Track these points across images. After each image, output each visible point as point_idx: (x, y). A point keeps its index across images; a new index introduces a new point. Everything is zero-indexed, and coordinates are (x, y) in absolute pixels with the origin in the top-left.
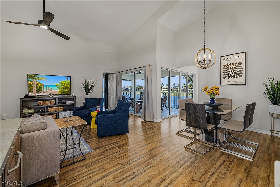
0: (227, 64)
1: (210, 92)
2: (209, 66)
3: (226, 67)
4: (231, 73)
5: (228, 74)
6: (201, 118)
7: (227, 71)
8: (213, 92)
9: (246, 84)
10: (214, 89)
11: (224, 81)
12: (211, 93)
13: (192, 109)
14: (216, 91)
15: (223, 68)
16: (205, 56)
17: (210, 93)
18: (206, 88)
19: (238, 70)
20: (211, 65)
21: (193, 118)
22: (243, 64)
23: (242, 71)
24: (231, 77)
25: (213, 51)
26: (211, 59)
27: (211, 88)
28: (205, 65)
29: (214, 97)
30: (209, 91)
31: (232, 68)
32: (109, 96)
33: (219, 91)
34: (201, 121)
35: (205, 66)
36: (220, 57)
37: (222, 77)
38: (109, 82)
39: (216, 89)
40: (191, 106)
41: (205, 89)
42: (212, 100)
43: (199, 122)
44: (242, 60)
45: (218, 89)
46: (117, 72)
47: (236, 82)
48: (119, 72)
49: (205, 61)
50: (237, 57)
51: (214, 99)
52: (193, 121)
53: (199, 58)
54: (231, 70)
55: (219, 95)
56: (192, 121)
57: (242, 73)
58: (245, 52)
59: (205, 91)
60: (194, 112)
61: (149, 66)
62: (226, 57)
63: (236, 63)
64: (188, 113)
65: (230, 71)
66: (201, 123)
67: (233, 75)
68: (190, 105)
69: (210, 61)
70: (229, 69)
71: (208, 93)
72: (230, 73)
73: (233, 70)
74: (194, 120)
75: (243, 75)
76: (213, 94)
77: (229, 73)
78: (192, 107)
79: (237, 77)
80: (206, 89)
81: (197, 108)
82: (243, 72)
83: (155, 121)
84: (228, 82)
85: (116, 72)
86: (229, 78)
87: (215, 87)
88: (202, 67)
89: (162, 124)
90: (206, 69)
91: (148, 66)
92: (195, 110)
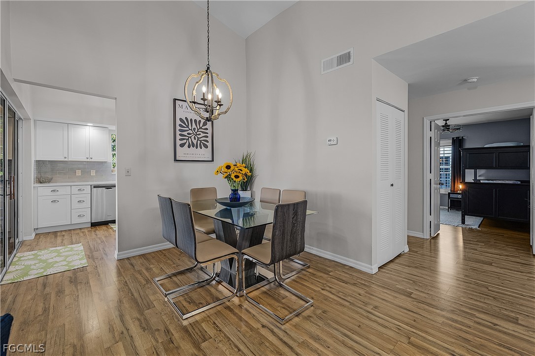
0: (187, 119)
3: (185, 123)
4: (193, 138)
7: (185, 133)
9: (212, 161)
11: (182, 153)
15: (180, 125)
19: (202, 135)
23: (208, 137)
24: (193, 145)
31: (194, 129)
36: (175, 100)
37: (178, 142)
54: (193, 133)
57: (208, 142)
63: (200, 122)
65: (190, 134)
67: (195, 142)
70: (190, 129)
72: (191, 137)
73: (196, 133)
75: (210, 145)
77: (189, 137)
79: (201, 148)
82: (210, 139)
84: (188, 156)
86: (189, 147)
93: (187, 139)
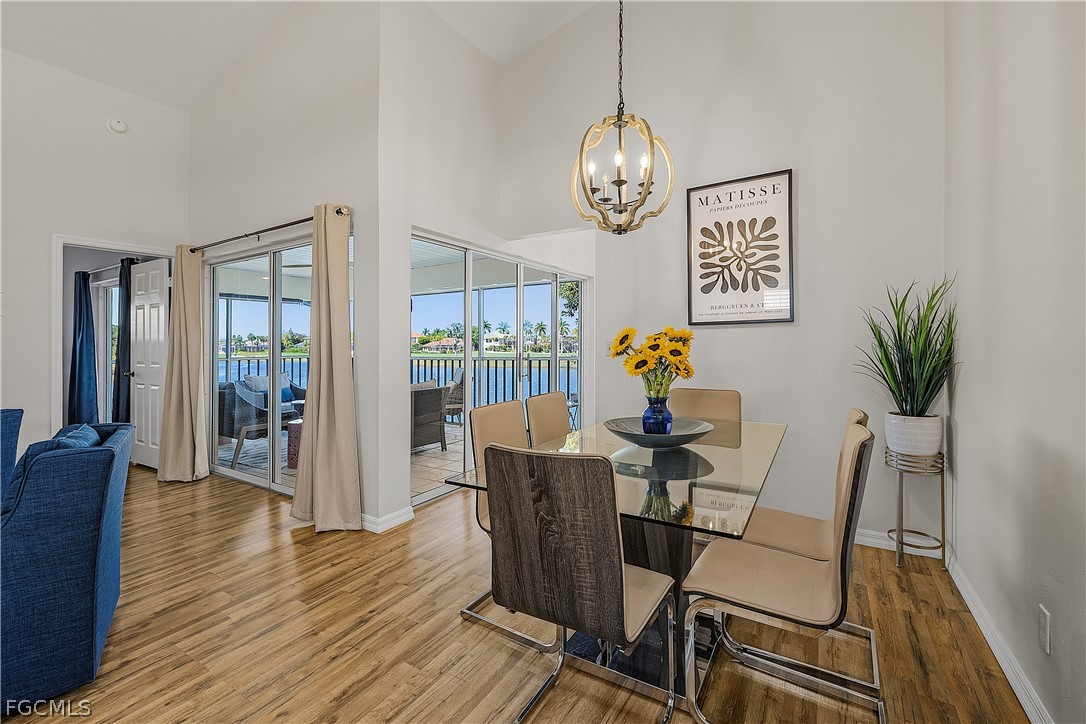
0: (718, 225)
1: (644, 363)
2: (643, 218)
3: (713, 237)
4: (733, 268)
5: (723, 271)
6: (584, 563)
7: (715, 260)
8: (661, 362)
9: (791, 320)
10: (667, 346)
11: (706, 306)
12: (651, 365)
13: (528, 495)
14: (675, 353)
15: (703, 245)
16: (619, 159)
17: (645, 369)
18: (626, 337)
19: (761, 254)
20: (653, 214)
21: (536, 557)
22: (781, 228)
23: (776, 257)
24: (734, 283)
25: (660, 140)
26: (651, 174)
27: (648, 338)
28: (621, 212)
29: (666, 392)
30: (641, 357)
31: (738, 244)
32: (136, 387)
33: (692, 355)
34: (588, 579)
35: (623, 218)
36: (689, 191)
37: (698, 283)
38: (138, 308)
39: (674, 346)
40: (522, 468)
41: (621, 343)
42: (657, 403)
43: (571, 591)
44: (777, 207)
45: (684, 340)
46: (180, 248)
47: (753, 310)
48: (192, 251)
49: (619, 183)
50: (758, 192)
51: (663, 401)
52: (533, 580)
53: (591, 168)
54: (735, 254)
55: (688, 373)
56: (527, 575)
57: (776, 269)
58: (789, 172)
59: (618, 354)
60: (537, 514)
61: (339, 212)
62: (711, 193)
63: (754, 222)
64: (502, 520)
65: (728, 259)
66: (588, 593)
67: (739, 276)
68: (513, 465)
69: (646, 188)
70: (726, 248)
71: (637, 367)
72: (728, 267)
73: (743, 253)
74: (538, 573)
75: (782, 277)
76: (658, 373)
77: (723, 267)
78: (526, 482)
79: (756, 288)
80: (625, 345)
81: (559, 486)
82: (783, 262)
83: (369, 527)
84: (721, 311)
85: (171, 252)
86: (724, 289)
87: (671, 335)
88: (605, 224)
89: (412, 535)
90: (625, 231)
91: (331, 213)
92: (544, 502)
93: (719, 273)
